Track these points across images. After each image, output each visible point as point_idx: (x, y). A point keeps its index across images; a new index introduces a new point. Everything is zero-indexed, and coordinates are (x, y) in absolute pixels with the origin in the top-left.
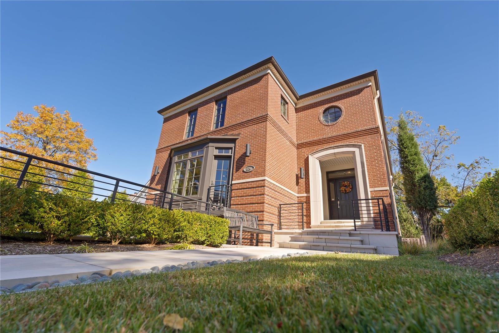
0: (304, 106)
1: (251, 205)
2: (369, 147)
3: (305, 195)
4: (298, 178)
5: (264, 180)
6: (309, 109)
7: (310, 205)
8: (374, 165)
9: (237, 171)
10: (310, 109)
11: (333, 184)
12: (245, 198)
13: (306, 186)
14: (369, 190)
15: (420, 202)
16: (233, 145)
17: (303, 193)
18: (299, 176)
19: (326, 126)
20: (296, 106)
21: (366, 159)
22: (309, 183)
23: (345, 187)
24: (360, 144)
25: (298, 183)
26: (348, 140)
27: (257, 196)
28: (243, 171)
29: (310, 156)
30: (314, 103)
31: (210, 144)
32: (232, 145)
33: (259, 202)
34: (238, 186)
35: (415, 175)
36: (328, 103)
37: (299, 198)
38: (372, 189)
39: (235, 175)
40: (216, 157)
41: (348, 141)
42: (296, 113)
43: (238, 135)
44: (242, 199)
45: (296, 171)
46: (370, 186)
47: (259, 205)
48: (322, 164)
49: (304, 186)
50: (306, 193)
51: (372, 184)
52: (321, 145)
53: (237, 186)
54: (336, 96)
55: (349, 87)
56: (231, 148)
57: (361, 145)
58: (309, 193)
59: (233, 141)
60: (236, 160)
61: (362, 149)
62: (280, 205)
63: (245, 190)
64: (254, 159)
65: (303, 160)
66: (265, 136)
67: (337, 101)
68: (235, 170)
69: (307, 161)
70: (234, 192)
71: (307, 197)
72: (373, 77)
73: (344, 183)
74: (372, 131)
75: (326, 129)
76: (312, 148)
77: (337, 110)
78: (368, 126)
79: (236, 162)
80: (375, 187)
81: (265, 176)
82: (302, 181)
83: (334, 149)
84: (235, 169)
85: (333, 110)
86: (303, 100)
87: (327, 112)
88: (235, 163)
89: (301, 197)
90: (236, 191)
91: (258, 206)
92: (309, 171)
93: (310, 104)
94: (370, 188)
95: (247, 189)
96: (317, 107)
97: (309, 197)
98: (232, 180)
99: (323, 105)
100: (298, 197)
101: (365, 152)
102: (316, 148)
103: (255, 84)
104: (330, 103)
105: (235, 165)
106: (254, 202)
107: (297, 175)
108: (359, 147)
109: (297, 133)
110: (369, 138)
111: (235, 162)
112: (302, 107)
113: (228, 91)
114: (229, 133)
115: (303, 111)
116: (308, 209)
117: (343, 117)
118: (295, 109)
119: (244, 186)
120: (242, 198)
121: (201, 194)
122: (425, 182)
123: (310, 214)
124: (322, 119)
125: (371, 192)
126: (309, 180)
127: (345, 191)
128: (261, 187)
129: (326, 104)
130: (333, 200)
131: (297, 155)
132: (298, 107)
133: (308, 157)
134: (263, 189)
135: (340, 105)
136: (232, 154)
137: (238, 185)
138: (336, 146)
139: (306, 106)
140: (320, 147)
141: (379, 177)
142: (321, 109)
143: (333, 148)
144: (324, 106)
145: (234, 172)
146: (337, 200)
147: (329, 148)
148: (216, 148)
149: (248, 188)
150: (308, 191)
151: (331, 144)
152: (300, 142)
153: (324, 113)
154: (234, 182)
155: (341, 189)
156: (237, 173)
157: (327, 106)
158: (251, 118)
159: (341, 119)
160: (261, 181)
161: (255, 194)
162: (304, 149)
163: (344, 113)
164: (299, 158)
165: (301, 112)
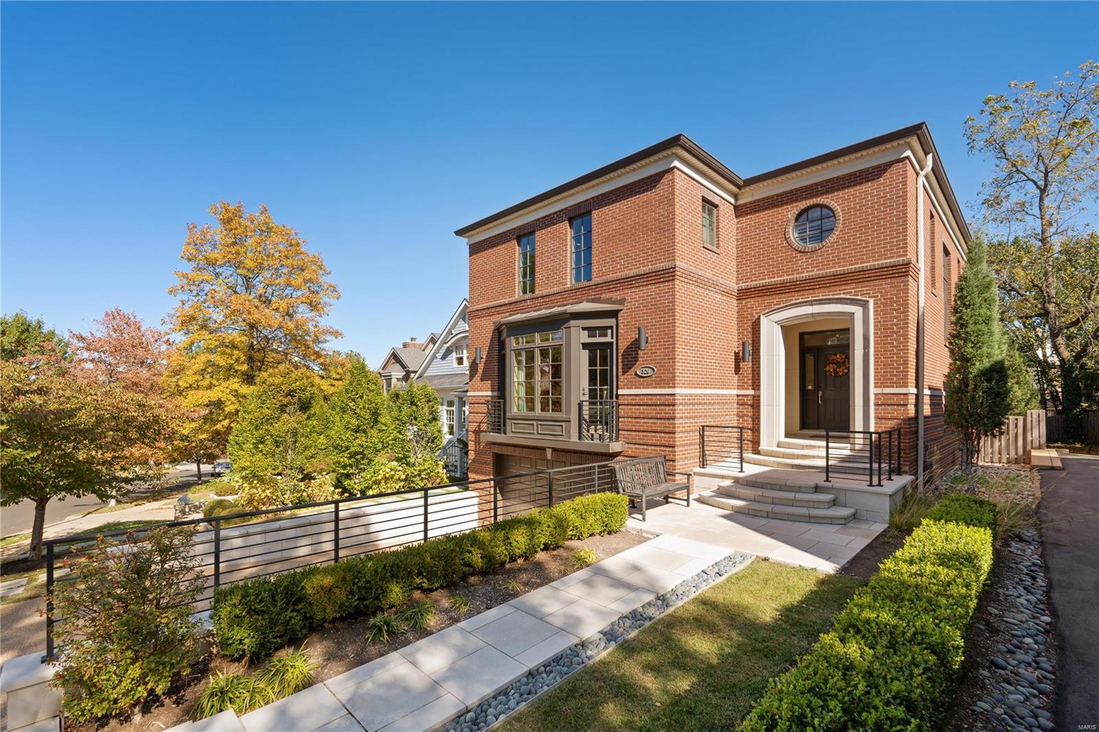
0: (755, 202)
1: (654, 434)
2: (885, 304)
3: (752, 392)
4: (738, 359)
5: (674, 395)
6: (764, 210)
7: (759, 412)
8: (889, 343)
9: (624, 372)
10: (768, 209)
11: (812, 357)
13: (753, 377)
14: (873, 390)
15: (967, 417)
16: (614, 320)
17: (748, 389)
18: (741, 355)
19: (800, 252)
20: (736, 200)
21: (875, 330)
22: (759, 370)
23: (835, 364)
24: (867, 299)
25: (737, 370)
26: (843, 287)
27: (663, 421)
28: (636, 374)
29: (762, 317)
30: (777, 195)
31: (573, 323)
32: (610, 322)
33: (667, 430)
34: (630, 400)
35: (974, 364)
36: (807, 198)
37: (741, 398)
38: (879, 391)
39: (621, 378)
40: (585, 346)
41: (843, 290)
42: (737, 217)
43: (622, 302)
44: (638, 422)
45: (735, 347)
46: (875, 383)
47: (667, 435)
48: (786, 329)
49: (750, 376)
50: (753, 389)
51: (880, 379)
52: (787, 295)
53: (627, 400)
54: (827, 181)
55: (857, 159)
56: (611, 327)
57: (868, 301)
58: (759, 389)
59: (614, 314)
60: (621, 351)
61: (868, 309)
62: (703, 427)
63: (642, 407)
64: (654, 353)
65: (750, 323)
66: (672, 311)
67: (827, 193)
68: (620, 370)
69: (756, 325)
70: (624, 409)
71: (754, 396)
72: (915, 138)
73: (833, 357)
74: (894, 271)
75: (800, 260)
76: (768, 300)
77: (825, 211)
78: (888, 258)
79: (622, 355)
80: (884, 387)
81: (674, 387)
82: (747, 366)
83: (812, 305)
84: (620, 367)
85: (816, 213)
86: (752, 187)
87: (805, 216)
88: (620, 357)
89: (743, 396)
90: (626, 407)
91: (665, 437)
92: (759, 346)
93: (767, 198)
94: (875, 387)
95: (645, 407)
96: (783, 205)
97: (759, 396)
98: (617, 389)
99: (796, 201)
100: (738, 396)
101: (875, 315)
102: (776, 299)
103: (647, 190)
104: (812, 197)
105: (620, 361)
107: (737, 354)
108: (864, 304)
109: (738, 265)
110: (886, 285)
111: (620, 354)
112: (750, 203)
113: (593, 198)
114: (604, 296)
115: (751, 213)
116: (756, 418)
117: (837, 233)
118: (736, 207)
119: (638, 400)
120: (637, 420)
121: (569, 412)
122: (989, 381)
123: (759, 427)
124: (793, 235)
125: (875, 394)
126: (759, 364)
127: (836, 372)
128: (669, 405)
129: (802, 200)
130: (810, 388)
131: (738, 312)
132: (740, 202)
133: (759, 319)
134: (672, 410)
135: (833, 204)
136: (612, 338)
137: (630, 398)
138: (816, 300)
139: (759, 200)
140: (783, 299)
141: (895, 368)
142: (791, 211)
143: (811, 303)
144: (799, 204)
145: (620, 374)
146: (817, 388)
147: (803, 302)
148: (584, 329)
149: (647, 405)
150: (756, 385)
151: (806, 292)
152: (744, 285)
153: (797, 219)
154: (620, 392)
155: (827, 369)
156: (626, 376)
157: (803, 204)
158: (643, 270)
159: (832, 238)
160: (668, 395)
161: (658, 416)
162: (751, 302)
163: (840, 225)
164: (741, 319)
165: (747, 214)
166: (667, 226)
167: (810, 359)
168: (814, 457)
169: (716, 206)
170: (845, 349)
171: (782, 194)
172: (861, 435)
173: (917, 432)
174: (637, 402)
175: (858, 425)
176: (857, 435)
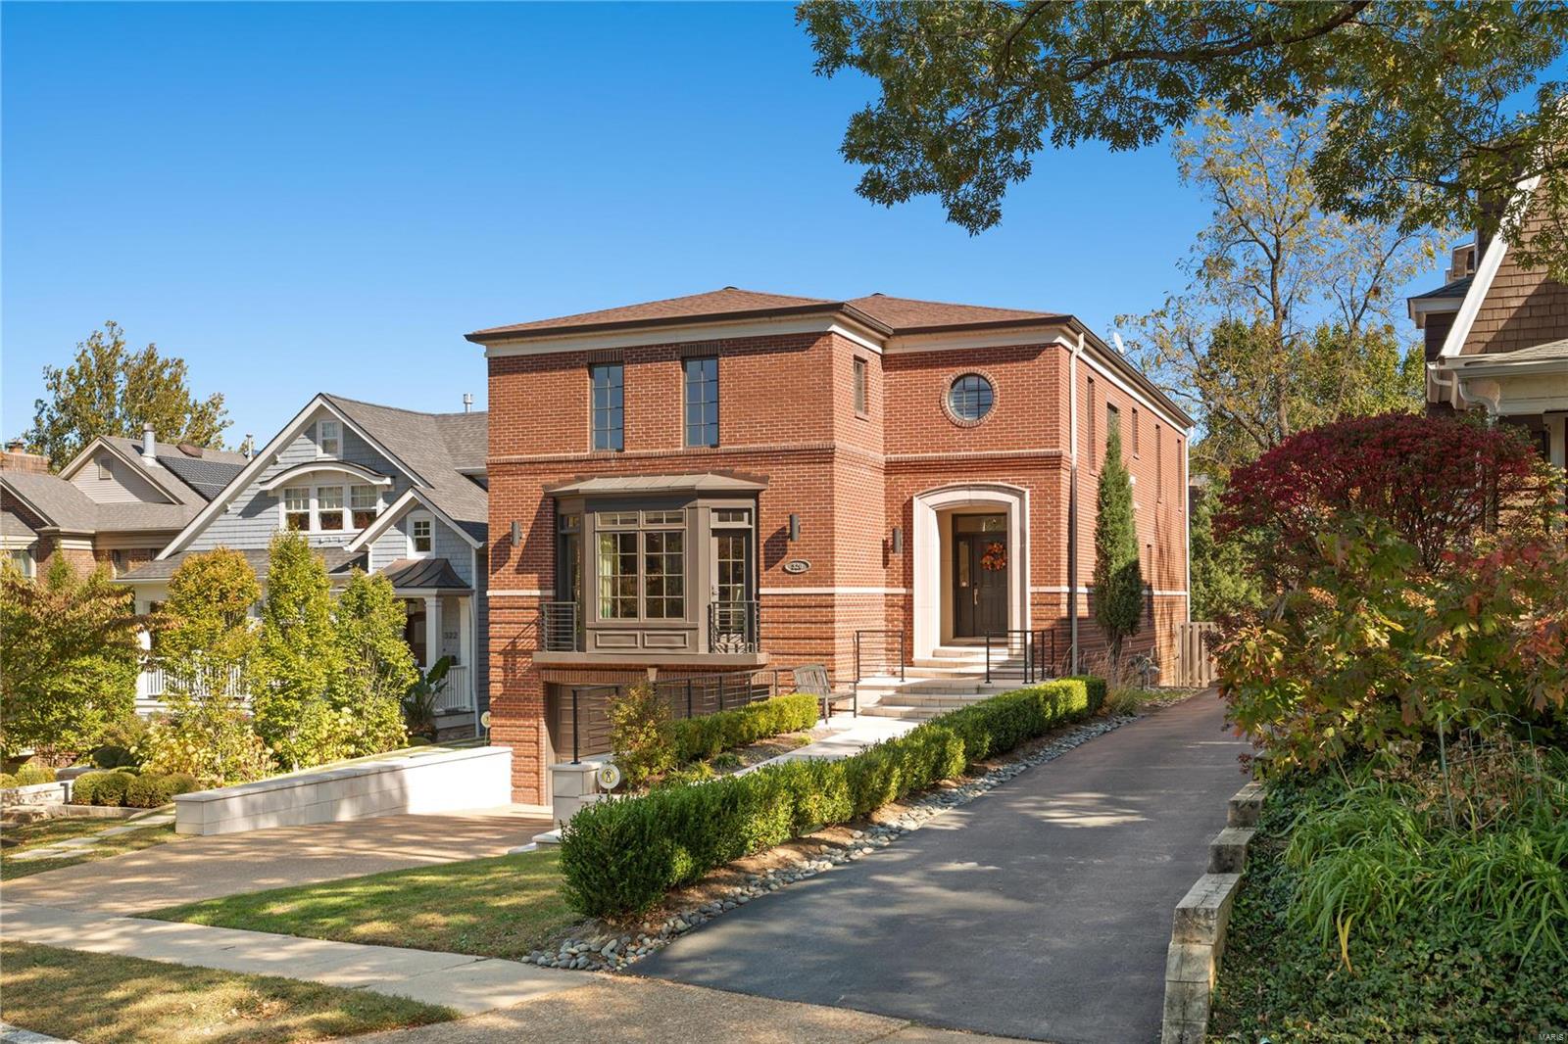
0: (905, 355)
2: (1039, 496)
3: (903, 591)
4: (887, 549)
5: (833, 595)
6: (916, 368)
7: (912, 615)
8: (1044, 539)
9: (767, 568)
10: (920, 367)
11: (967, 546)
12: (793, 626)
13: (905, 571)
14: (1029, 589)
16: (753, 501)
17: (899, 586)
18: (890, 543)
19: (957, 425)
20: (883, 348)
21: (1030, 523)
22: (912, 564)
23: (992, 555)
24: (1023, 488)
25: (886, 563)
26: (1000, 473)
27: (819, 625)
28: (784, 569)
29: (915, 499)
30: (931, 353)
31: (700, 502)
32: (750, 503)
33: (825, 635)
34: (774, 601)
35: (1113, 564)
36: (963, 364)
37: (890, 598)
38: (1035, 589)
39: (764, 574)
40: (716, 532)
42: (885, 369)
43: (764, 479)
45: (882, 533)
46: (1031, 581)
47: (824, 642)
48: (940, 514)
49: (902, 570)
50: (905, 587)
51: (1035, 577)
53: (771, 601)
54: (985, 347)
55: (1013, 333)
56: (749, 510)
57: (1024, 492)
58: (912, 587)
59: (754, 494)
60: (763, 541)
61: (1024, 500)
62: (858, 632)
64: (809, 545)
65: (900, 505)
66: (830, 498)
67: (984, 362)
68: (762, 564)
69: (908, 508)
70: (767, 612)
71: (906, 596)
73: (990, 547)
74: (1048, 462)
75: (956, 435)
76: (921, 478)
77: (982, 382)
78: (1043, 447)
79: (764, 547)
80: (1039, 585)
81: (833, 586)
82: (897, 557)
83: (969, 490)
84: (762, 561)
85: (972, 382)
86: (903, 337)
87: (961, 383)
88: (762, 548)
89: (892, 595)
90: (771, 610)
91: (822, 644)
92: (912, 534)
93: (921, 354)
94: (1031, 585)
95: (796, 610)
96: (938, 366)
97: (912, 596)
98: (758, 587)
99: (952, 365)
100: (886, 595)
101: (1030, 507)
102: (931, 478)
104: (969, 364)
105: (762, 556)
106: (813, 635)
107: (885, 543)
108: (1021, 495)
109: (886, 431)
110: (1041, 476)
111: (761, 544)
112: (900, 355)
113: (721, 340)
114: (737, 469)
115: (900, 368)
116: (909, 622)
117: (995, 411)
118: (883, 356)
119: (786, 601)
120: (786, 625)
121: (695, 616)
122: (1123, 580)
123: (912, 634)
124: (949, 404)
125: (1032, 593)
126: (912, 556)
127: (993, 565)
128: (826, 607)
129: (958, 365)
130: (964, 584)
131: (885, 490)
132: (888, 352)
133: (911, 500)
134: (830, 612)
135: (989, 377)
136: (750, 523)
137: (775, 598)
138: (973, 485)
139: (911, 354)
140: (939, 479)
141: (1049, 565)
142: (947, 375)
143: (969, 488)
144: (955, 369)
145: (762, 568)
146: (973, 585)
147: (962, 486)
148: (714, 510)
150: (908, 581)
151: (964, 474)
152: (893, 457)
153: (952, 386)
154: (762, 591)
155: (984, 561)
156: (769, 572)
157: (961, 371)
158: (792, 445)
159: (989, 416)
160: (826, 595)
161: (814, 619)
162: (902, 479)
163: (997, 401)
164: (889, 498)
165: (896, 369)
166: (823, 396)
167: (964, 547)
168: (973, 664)
169: (865, 361)
170: (1002, 537)
171: (937, 353)
172: (1019, 634)
173: (1071, 635)
174: (783, 604)
175: (1016, 625)
176: (1015, 634)
